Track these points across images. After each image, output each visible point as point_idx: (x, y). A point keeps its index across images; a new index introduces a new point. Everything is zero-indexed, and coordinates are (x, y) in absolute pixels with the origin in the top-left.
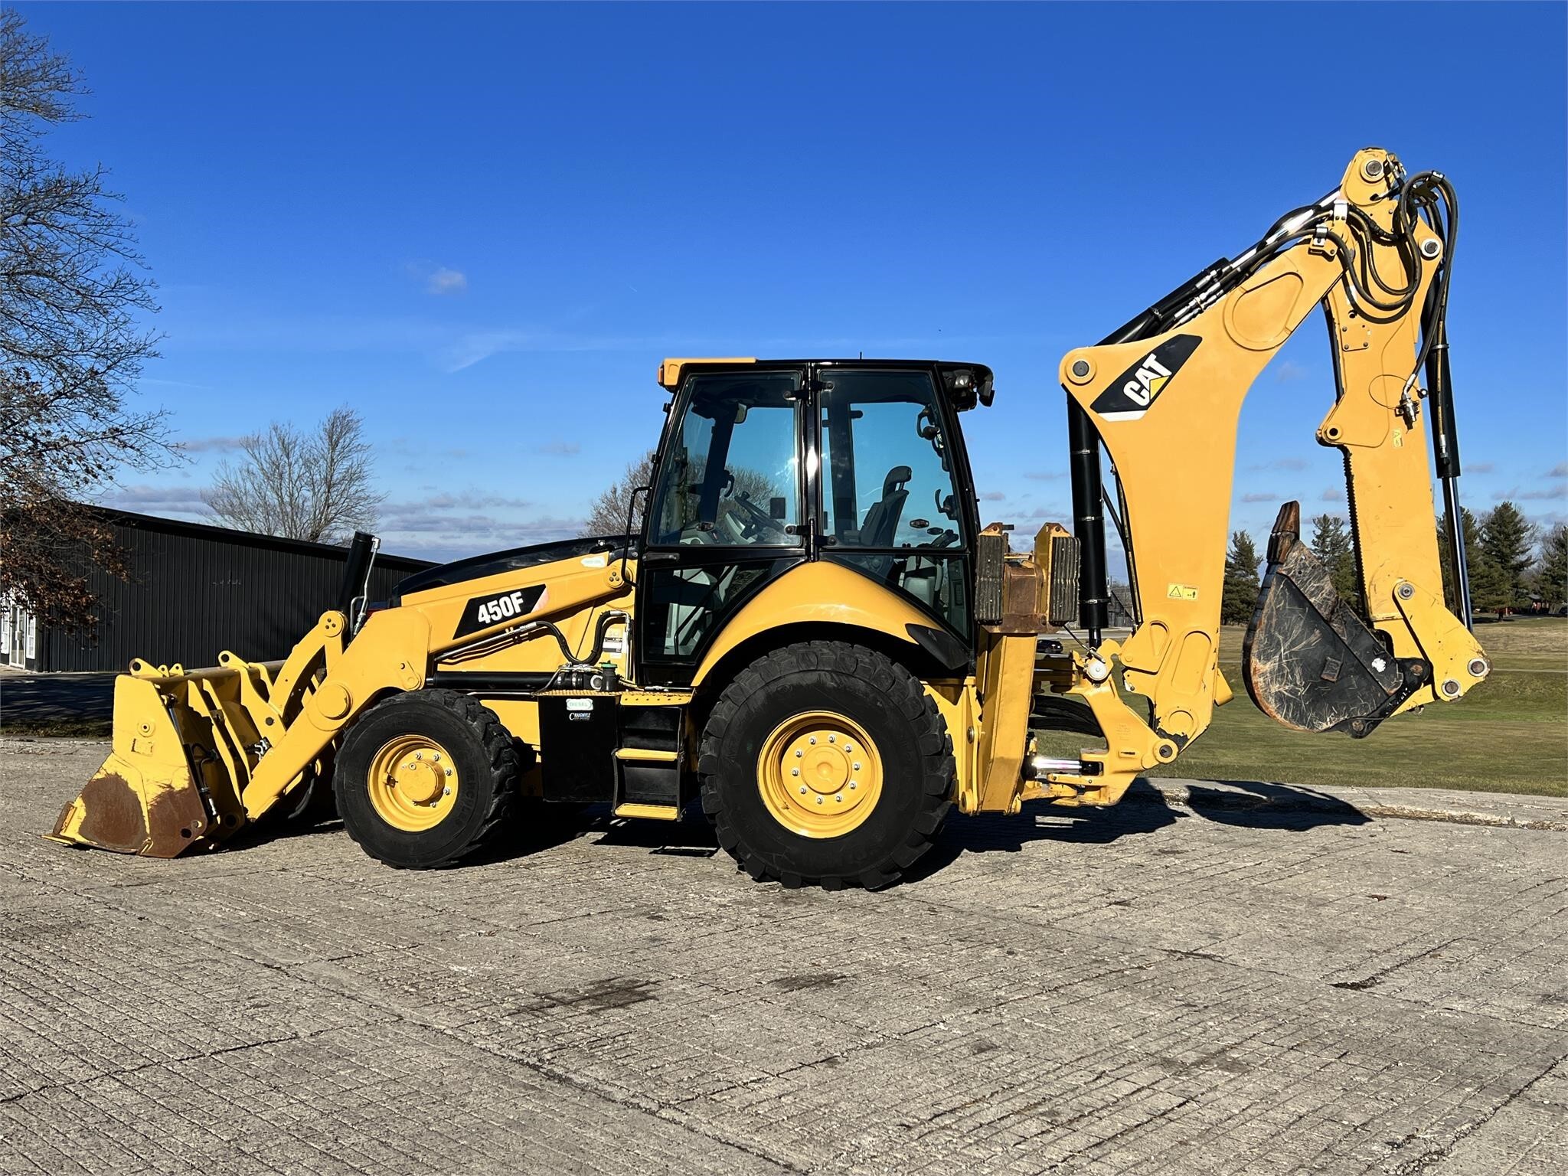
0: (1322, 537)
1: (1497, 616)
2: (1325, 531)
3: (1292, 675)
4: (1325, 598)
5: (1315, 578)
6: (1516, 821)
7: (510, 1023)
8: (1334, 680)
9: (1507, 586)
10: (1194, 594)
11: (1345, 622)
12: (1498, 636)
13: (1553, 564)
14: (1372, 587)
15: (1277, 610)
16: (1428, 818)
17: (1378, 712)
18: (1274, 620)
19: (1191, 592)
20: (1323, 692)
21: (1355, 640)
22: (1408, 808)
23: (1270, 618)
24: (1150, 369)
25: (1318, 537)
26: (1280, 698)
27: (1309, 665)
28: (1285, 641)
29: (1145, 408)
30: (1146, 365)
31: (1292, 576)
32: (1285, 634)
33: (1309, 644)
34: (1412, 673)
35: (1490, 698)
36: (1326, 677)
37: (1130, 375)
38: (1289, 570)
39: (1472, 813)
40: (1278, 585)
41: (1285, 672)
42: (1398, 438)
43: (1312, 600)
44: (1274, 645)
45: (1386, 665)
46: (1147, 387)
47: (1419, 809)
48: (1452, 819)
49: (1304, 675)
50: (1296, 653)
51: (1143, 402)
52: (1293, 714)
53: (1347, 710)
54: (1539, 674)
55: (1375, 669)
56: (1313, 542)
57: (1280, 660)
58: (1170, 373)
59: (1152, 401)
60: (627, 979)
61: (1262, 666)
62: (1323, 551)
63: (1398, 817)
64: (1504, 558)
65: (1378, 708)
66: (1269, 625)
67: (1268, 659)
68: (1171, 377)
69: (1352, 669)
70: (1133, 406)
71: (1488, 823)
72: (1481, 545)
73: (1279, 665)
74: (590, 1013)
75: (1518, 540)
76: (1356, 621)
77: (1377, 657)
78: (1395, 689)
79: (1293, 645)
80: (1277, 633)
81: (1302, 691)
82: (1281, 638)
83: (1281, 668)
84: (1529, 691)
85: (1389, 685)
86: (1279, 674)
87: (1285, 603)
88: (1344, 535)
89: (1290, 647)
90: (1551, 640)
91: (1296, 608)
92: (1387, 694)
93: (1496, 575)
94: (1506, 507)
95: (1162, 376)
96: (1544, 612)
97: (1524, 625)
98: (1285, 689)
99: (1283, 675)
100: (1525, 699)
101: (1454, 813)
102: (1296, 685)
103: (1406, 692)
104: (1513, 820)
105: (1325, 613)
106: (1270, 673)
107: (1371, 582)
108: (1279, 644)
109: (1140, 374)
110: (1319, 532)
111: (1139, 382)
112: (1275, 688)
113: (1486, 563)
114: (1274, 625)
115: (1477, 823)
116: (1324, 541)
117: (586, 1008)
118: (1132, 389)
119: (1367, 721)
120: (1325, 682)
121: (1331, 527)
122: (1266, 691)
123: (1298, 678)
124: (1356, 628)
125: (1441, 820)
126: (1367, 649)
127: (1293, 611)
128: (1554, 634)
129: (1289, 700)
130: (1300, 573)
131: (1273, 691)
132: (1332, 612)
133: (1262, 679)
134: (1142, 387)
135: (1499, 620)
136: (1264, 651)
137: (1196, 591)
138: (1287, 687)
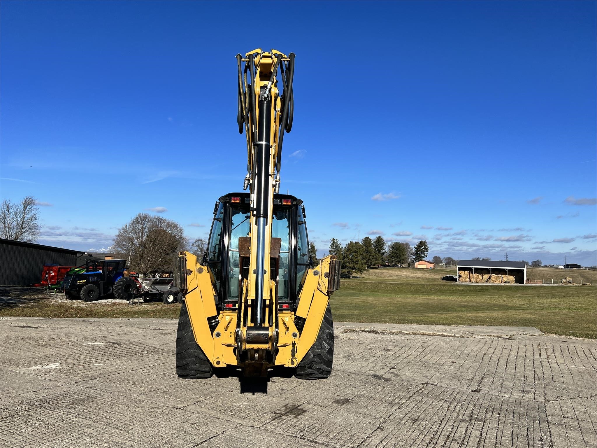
0: (333, 244)
1: (377, 267)
2: (334, 242)
6: (456, 335)
7: (276, 423)
9: (380, 259)
12: (379, 272)
13: (391, 253)
16: (433, 335)
22: (427, 333)
25: (332, 244)
35: (379, 290)
39: (444, 333)
47: (430, 332)
48: (439, 335)
54: (391, 283)
56: (331, 245)
60: (291, 404)
62: (333, 248)
63: (426, 335)
64: (379, 251)
71: (449, 336)
72: (373, 247)
74: (294, 417)
75: (383, 246)
84: (389, 288)
88: (339, 244)
90: (392, 273)
93: (377, 256)
94: (379, 237)
96: (389, 266)
97: (385, 269)
100: (388, 290)
101: (439, 333)
104: (455, 335)
110: (332, 243)
113: (375, 252)
115: (446, 336)
116: (333, 245)
117: (292, 416)
121: (335, 241)
125: (437, 336)
128: (392, 272)
135: (378, 268)
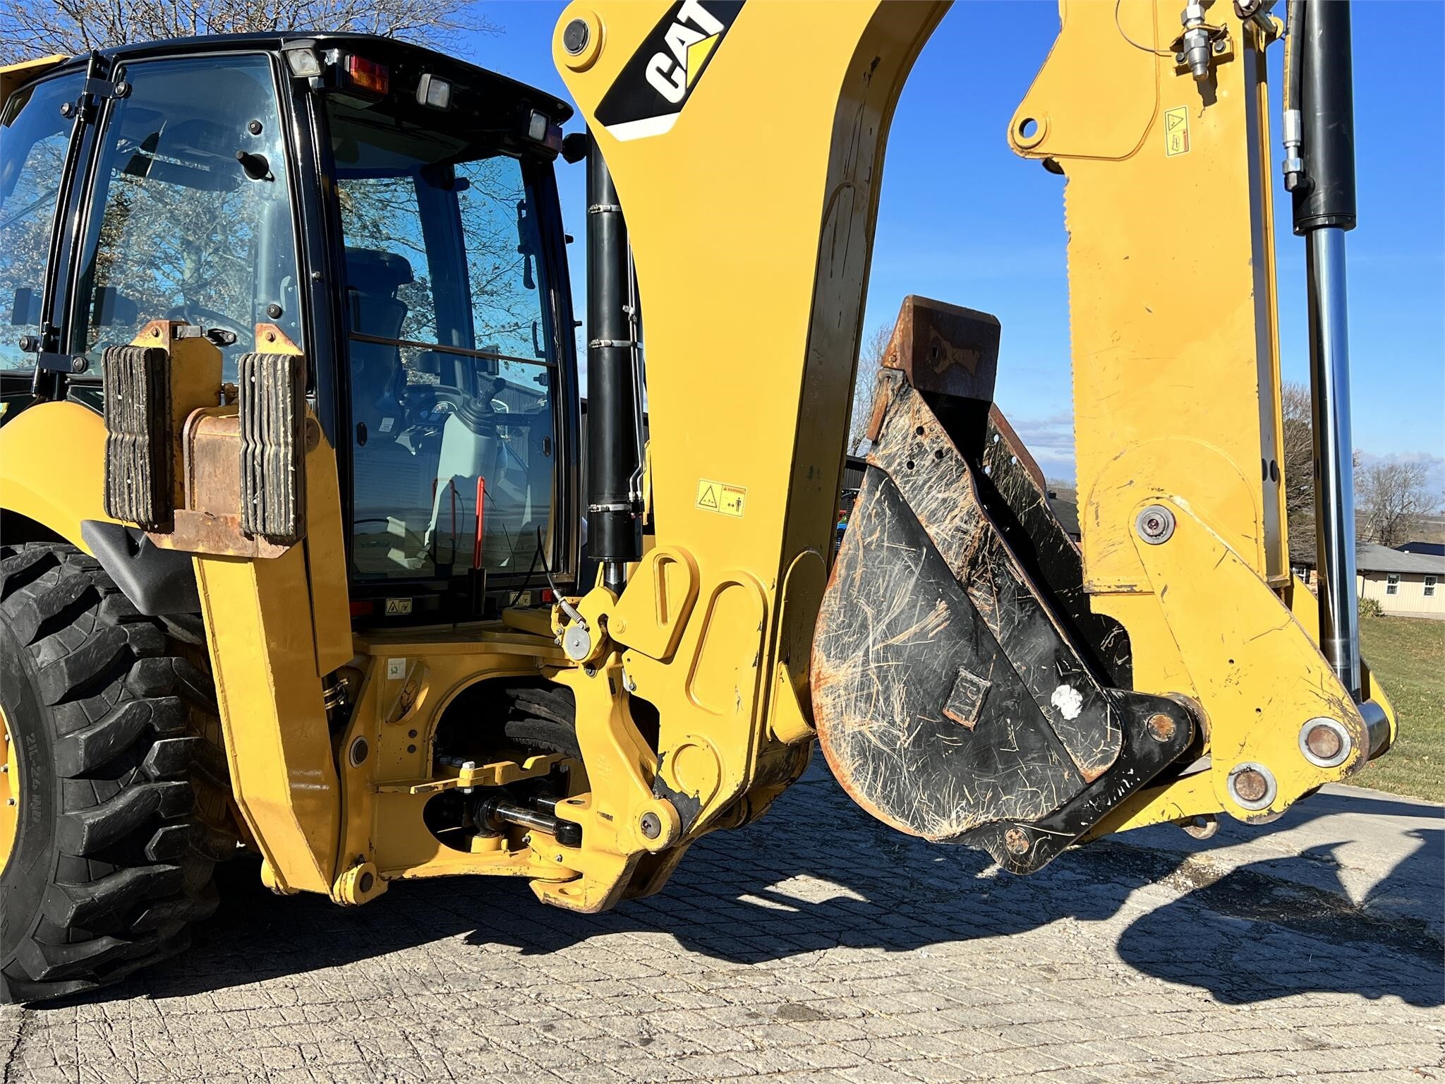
3: (887, 699)
4: (958, 529)
5: (941, 478)
8: (970, 724)
10: (739, 502)
11: (1000, 588)
14: (1092, 509)
15: (867, 548)
17: (1063, 815)
18: (859, 571)
19: (733, 498)
20: (947, 748)
21: (1018, 634)
23: (851, 566)
24: (691, 24)
26: (863, 750)
27: (921, 682)
28: (877, 619)
29: (677, 108)
30: (682, 16)
31: (896, 472)
32: (877, 605)
33: (922, 634)
34: (1149, 732)
36: (951, 714)
37: (655, 42)
38: (890, 459)
40: (871, 492)
41: (874, 690)
42: (1178, 132)
43: (931, 531)
44: (856, 625)
45: (1084, 705)
46: (683, 62)
49: (910, 705)
50: (898, 651)
51: (673, 95)
52: (884, 787)
53: (996, 797)
55: (1058, 713)
57: (866, 662)
58: (720, 27)
59: (689, 91)
61: (831, 671)
65: (1062, 807)
66: (849, 581)
67: (843, 657)
68: (722, 35)
69: (1009, 703)
70: (661, 107)
73: (864, 674)
76: (1022, 589)
77: (1063, 681)
78: (1104, 768)
79: (892, 629)
80: (862, 601)
81: (904, 741)
82: (869, 611)
83: (864, 684)
85: (1088, 755)
86: (863, 693)
87: (883, 532)
89: (885, 637)
91: (903, 546)
92: (1082, 779)
95: (708, 36)
98: (872, 728)
99: (869, 697)
102: (892, 723)
103: (1130, 778)
105: (955, 562)
106: (846, 689)
107: (1091, 496)
108: (864, 626)
109: (675, 35)
111: (670, 54)
112: (853, 723)
114: (857, 583)
118: (659, 70)
119: (1036, 835)
120: (950, 727)
122: (835, 727)
123: (897, 707)
124: (1022, 605)
126: (1041, 660)
127: (895, 552)
129: (878, 755)
130: (911, 465)
131: (848, 730)
132: (973, 563)
133: (829, 700)
134: (676, 63)
136: (838, 638)
137: (742, 497)
138: (875, 725)
